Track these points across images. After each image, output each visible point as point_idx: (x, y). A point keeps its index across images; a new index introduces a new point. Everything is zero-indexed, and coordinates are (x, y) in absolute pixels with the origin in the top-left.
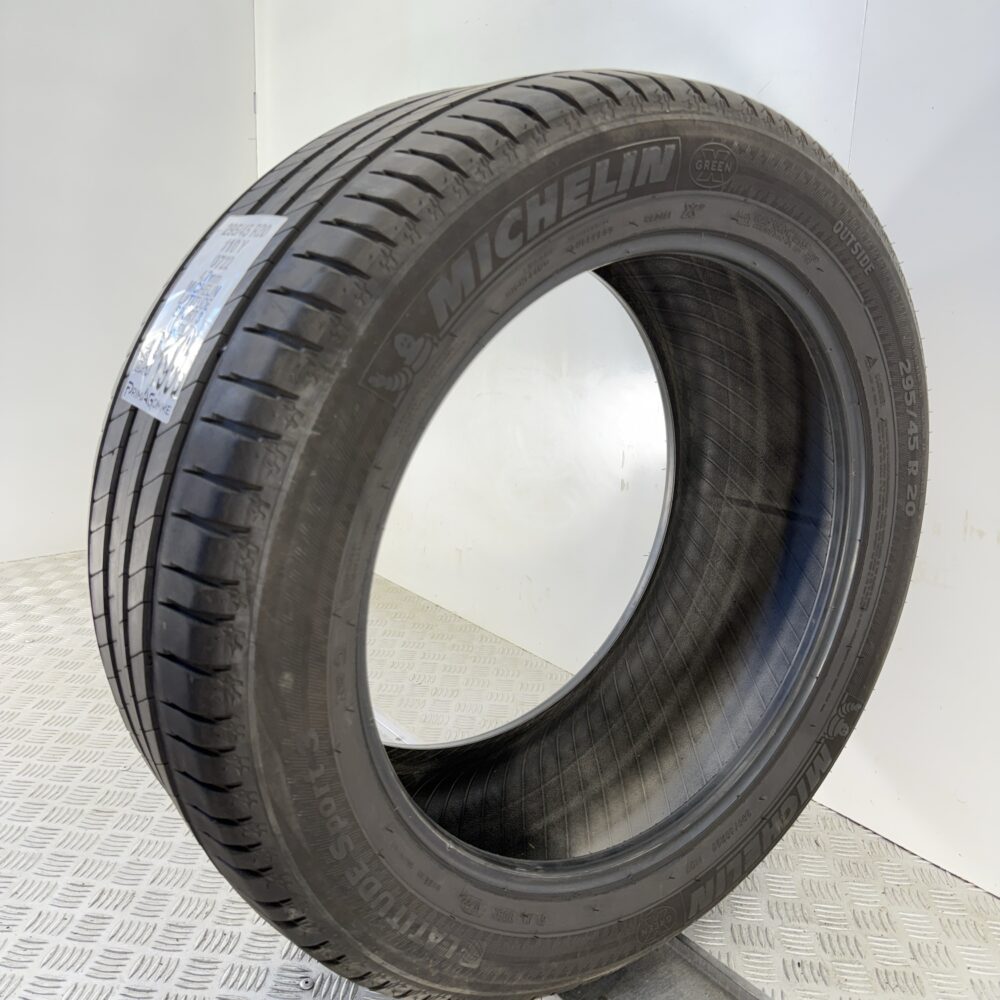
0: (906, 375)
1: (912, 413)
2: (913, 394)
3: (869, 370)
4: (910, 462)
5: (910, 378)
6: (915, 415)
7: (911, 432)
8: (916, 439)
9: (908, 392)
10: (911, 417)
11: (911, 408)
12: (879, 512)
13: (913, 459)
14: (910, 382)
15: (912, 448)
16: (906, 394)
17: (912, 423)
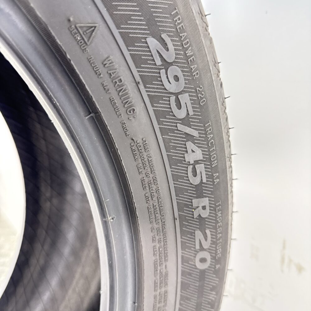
0: (167, 65)
1: (188, 130)
2: (185, 99)
3: (84, 51)
4: (195, 202)
5: (174, 70)
6: (195, 133)
7: (190, 158)
8: (200, 168)
9: (177, 95)
10: (189, 137)
11: (186, 121)
12: (156, 270)
13: (200, 195)
14: (177, 78)
15: (196, 181)
16: (173, 99)
17: (190, 145)
